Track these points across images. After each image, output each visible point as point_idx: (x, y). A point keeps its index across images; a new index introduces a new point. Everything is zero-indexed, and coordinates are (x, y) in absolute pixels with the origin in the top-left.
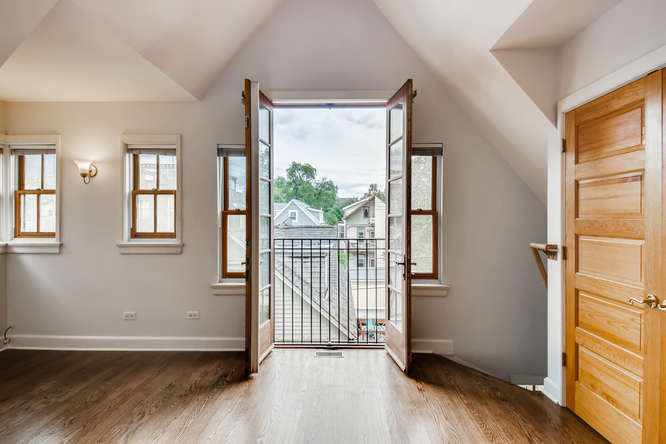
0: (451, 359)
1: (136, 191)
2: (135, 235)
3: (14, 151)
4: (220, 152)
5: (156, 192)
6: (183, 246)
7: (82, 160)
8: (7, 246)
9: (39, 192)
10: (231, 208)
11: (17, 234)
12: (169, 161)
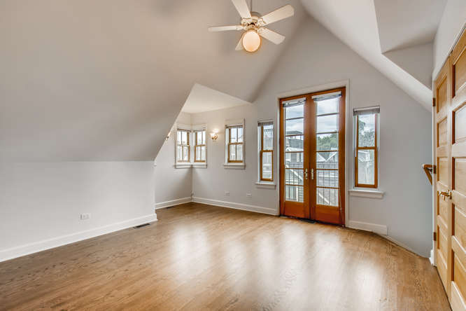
0: (386, 237)
1: (230, 144)
2: (229, 161)
3: (194, 131)
4: (259, 124)
5: (236, 144)
6: (245, 166)
7: (212, 132)
8: (192, 165)
9: (201, 146)
10: (264, 149)
11: (195, 161)
12: (241, 130)
